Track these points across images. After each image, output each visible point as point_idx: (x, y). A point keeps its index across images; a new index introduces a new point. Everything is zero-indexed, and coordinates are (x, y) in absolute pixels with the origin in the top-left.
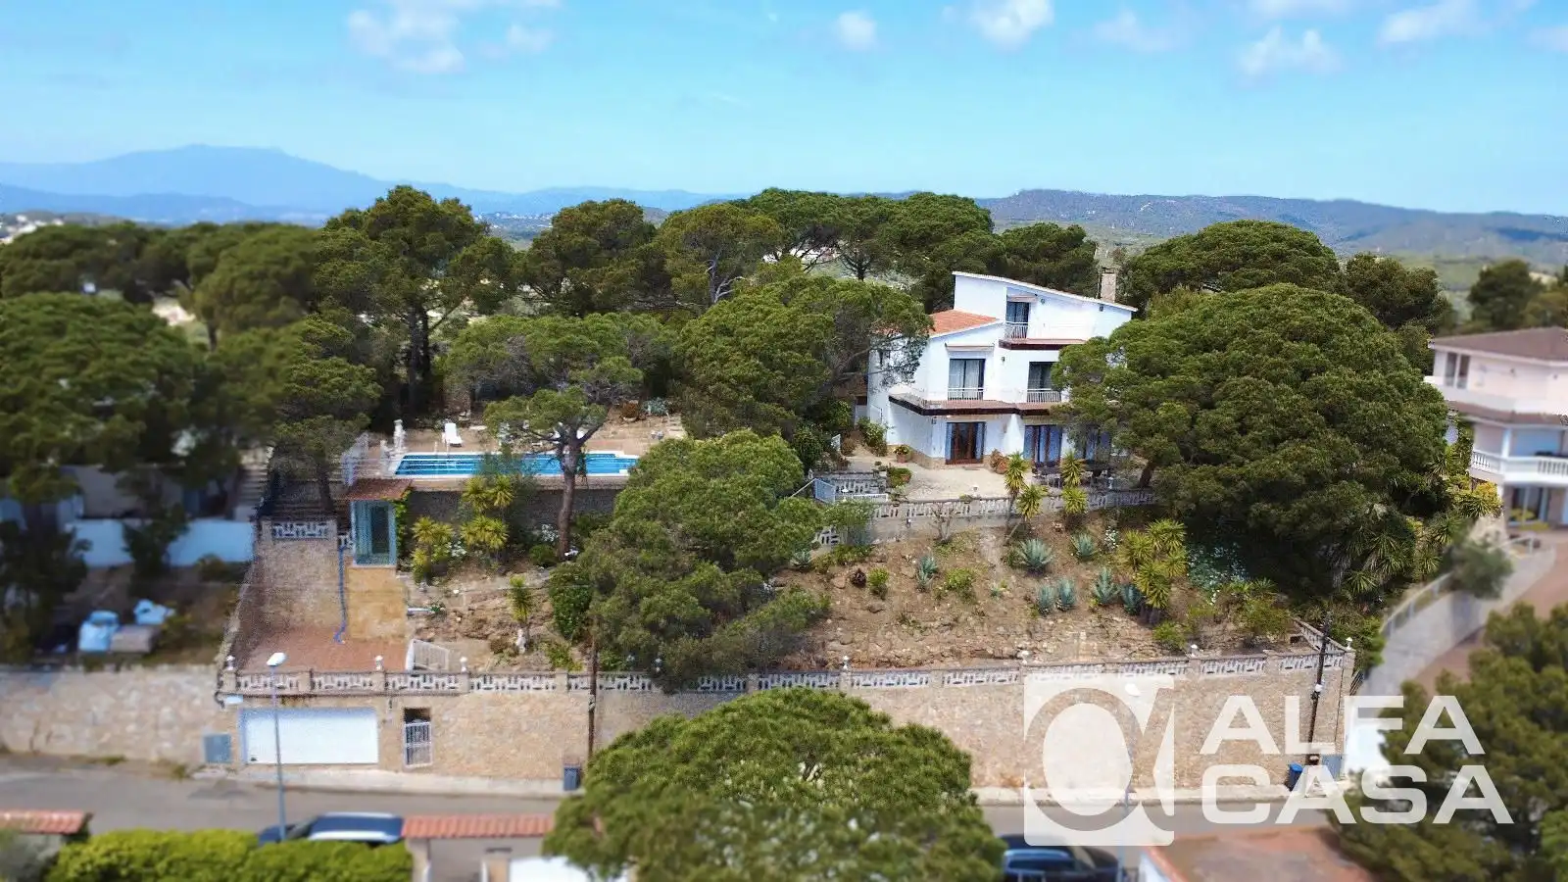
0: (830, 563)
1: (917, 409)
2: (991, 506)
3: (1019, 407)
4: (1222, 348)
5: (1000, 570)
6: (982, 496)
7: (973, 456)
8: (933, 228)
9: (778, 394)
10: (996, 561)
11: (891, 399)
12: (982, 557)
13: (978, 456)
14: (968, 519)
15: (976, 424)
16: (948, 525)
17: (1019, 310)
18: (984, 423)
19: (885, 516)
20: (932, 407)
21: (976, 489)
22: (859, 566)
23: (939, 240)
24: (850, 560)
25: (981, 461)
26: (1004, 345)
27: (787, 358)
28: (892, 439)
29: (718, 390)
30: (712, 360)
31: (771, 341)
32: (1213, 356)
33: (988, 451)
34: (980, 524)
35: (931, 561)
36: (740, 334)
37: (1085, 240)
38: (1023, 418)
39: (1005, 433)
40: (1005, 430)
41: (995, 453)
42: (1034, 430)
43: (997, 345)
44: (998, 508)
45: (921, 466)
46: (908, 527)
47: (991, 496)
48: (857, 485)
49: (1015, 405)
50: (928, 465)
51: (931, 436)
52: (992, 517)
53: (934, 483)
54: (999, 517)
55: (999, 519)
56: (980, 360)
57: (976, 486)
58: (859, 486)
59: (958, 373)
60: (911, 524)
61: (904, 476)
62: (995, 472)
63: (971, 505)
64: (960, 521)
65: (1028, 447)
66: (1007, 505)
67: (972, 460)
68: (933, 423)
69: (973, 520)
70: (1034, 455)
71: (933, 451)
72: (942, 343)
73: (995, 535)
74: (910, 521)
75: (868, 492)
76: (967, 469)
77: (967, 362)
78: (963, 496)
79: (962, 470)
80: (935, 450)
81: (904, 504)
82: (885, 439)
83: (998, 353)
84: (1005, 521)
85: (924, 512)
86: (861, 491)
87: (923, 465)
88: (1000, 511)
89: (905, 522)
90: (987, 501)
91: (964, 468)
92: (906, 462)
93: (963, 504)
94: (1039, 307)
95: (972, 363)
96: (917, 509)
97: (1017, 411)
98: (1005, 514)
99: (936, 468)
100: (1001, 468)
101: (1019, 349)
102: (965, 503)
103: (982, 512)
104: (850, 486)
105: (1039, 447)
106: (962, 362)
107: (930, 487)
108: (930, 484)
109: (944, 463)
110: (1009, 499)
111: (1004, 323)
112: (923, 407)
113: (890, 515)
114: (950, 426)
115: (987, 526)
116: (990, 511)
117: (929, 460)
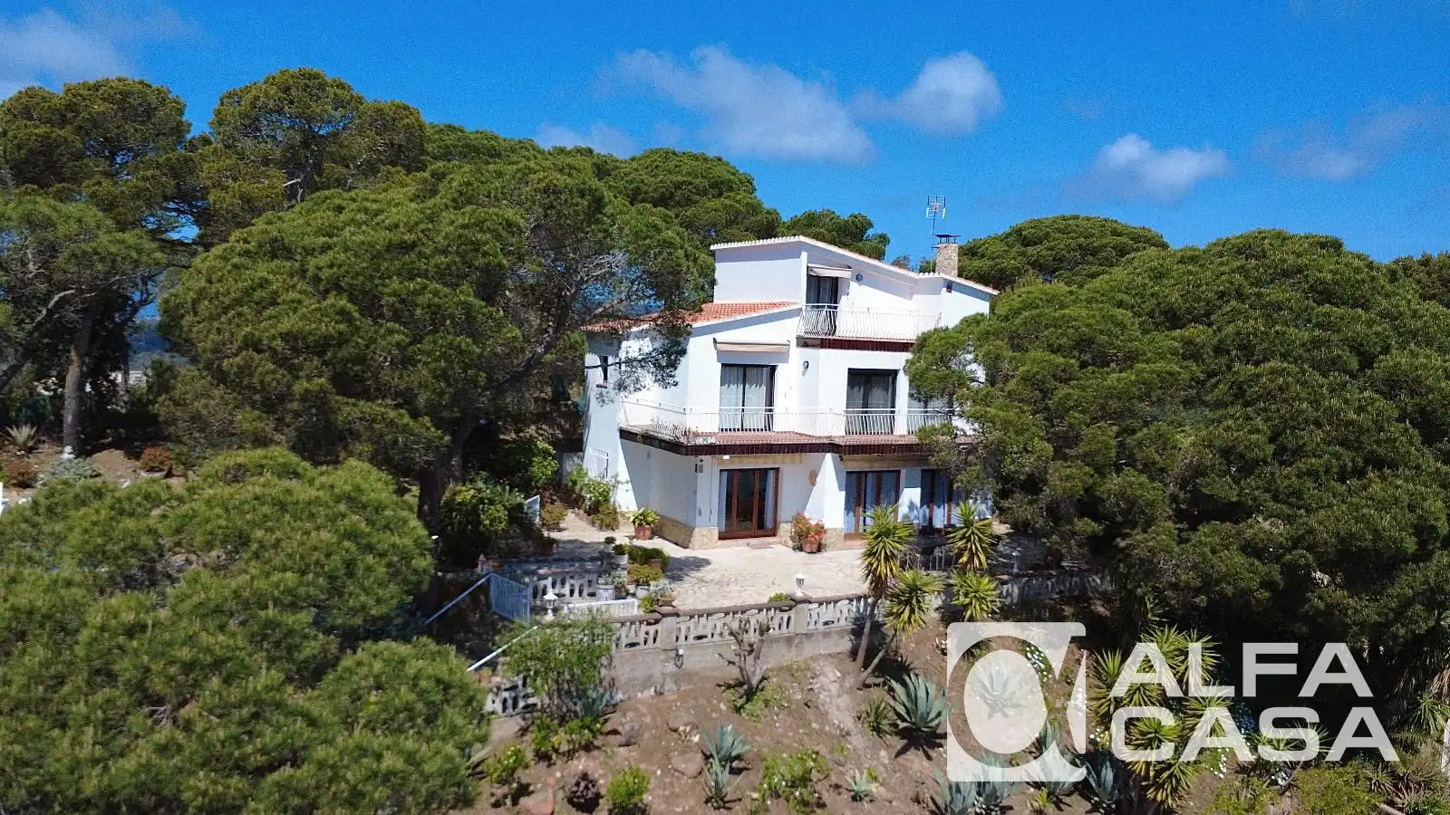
0: (520, 762)
1: (673, 446)
2: (828, 613)
3: (837, 441)
4: (1204, 318)
5: (860, 740)
6: (813, 595)
7: (761, 525)
8: (678, 186)
9: (397, 380)
10: (848, 723)
11: (625, 435)
12: (823, 716)
13: (769, 524)
14: (789, 640)
15: (764, 472)
16: (757, 657)
17: (824, 291)
18: (777, 470)
19: (633, 645)
20: (700, 441)
21: (800, 582)
22: (581, 764)
23: (689, 202)
24: (564, 748)
25: (773, 533)
26: (804, 343)
27: (416, 293)
28: (625, 500)
29: (247, 370)
30: (238, 302)
31: (377, 257)
32: (1196, 332)
33: (787, 509)
34: (809, 650)
35: (732, 736)
36: (310, 252)
37: (870, 232)
38: (842, 460)
39: (813, 484)
40: (813, 477)
41: (799, 519)
42: (859, 478)
43: (794, 342)
44: (839, 616)
45: (677, 544)
46: (679, 663)
47: (830, 594)
48: (572, 581)
49: (828, 438)
50: (690, 541)
51: (695, 492)
52: (829, 633)
53: (704, 573)
54: (841, 633)
55: (842, 637)
56: (767, 366)
57: (800, 576)
58: (577, 584)
59: (733, 387)
60: (685, 657)
61: (656, 562)
62: (801, 549)
63: (792, 613)
64: (775, 646)
65: (849, 507)
66: (865, 610)
67: (760, 532)
68: (698, 469)
69: (796, 641)
70: (858, 522)
71: (698, 517)
72: (709, 338)
73: (838, 670)
74: (681, 652)
75: (592, 595)
76: (755, 547)
77: (748, 370)
78: (779, 597)
79: (747, 548)
80: (700, 514)
81: (669, 619)
82: (612, 500)
83: (797, 354)
84: (851, 640)
85: (708, 632)
86: (581, 593)
87: (680, 542)
88: (843, 622)
89: (673, 654)
90: (821, 604)
91: (748, 545)
92: (651, 538)
93: (777, 612)
94: (854, 285)
95: (755, 371)
96: (696, 627)
97: (832, 447)
98: (851, 626)
99: (704, 546)
100: (811, 543)
101: (829, 347)
102: (782, 611)
103: (812, 626)
104: (558, 585)
105: (865, 507)
106: (741, 370)
107: (701, 580)
108: (699, 574)
109: (717, 536)
110: (859, 598)
111: (804, 308)
112: (683, 440)
113: (642, 642)
114: (725, 474)
115: (823, 652)
116: (826, 623)
117: (692, 532)
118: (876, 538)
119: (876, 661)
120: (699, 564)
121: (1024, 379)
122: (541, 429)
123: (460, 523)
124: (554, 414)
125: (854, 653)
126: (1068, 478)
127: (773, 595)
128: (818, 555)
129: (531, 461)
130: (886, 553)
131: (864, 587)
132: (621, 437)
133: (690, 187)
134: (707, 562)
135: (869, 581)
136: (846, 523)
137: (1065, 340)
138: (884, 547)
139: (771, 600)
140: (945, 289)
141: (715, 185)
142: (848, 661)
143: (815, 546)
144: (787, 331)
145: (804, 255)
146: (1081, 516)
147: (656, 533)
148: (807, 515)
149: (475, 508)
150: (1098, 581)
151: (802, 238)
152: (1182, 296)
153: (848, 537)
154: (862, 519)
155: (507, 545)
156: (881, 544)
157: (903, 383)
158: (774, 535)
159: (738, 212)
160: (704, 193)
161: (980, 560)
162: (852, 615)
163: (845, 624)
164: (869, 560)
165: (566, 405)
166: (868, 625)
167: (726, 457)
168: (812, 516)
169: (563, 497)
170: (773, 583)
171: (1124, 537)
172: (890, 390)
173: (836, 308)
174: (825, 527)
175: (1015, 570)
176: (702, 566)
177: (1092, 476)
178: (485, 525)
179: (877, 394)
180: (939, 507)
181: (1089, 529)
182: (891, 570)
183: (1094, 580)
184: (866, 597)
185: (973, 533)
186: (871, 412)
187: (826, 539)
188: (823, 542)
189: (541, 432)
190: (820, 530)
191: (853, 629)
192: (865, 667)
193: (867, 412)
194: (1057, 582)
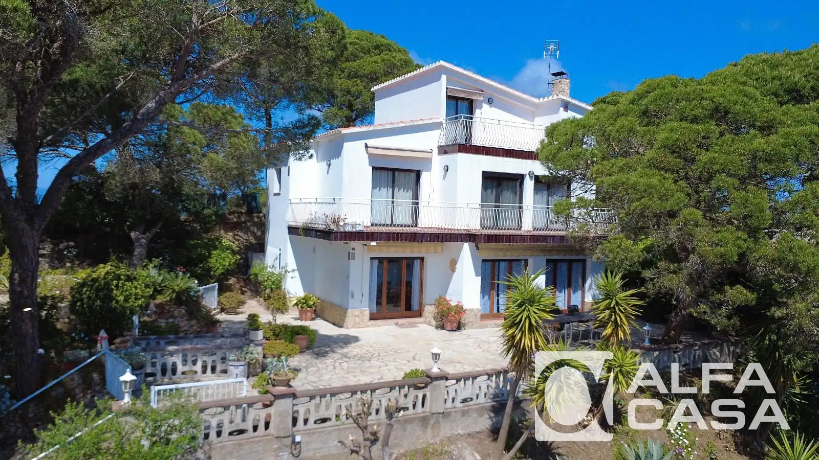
1: (326, 234)
2: (466, 390)
3: (474, 232)
6: (451, 370)
7: (408, 307)
11: (292, 230)
13: (415, 305)
14: (424, 421)
15: (410, 261)
16: (386, 444)
17: (462, 107)
18: (422, 259)
19: (238, 432)
21: (436, 357)
25: (419, 314)
26: (444, 150)
28: (294, 287)
33: (430, 293)
34: (446, 430)
38: (478, 248)
39: (453, 270)
40: (453, 264)
41: (441, 302)
42: (494, 266)
43: (436, 151)
44: (478, 391)
45: (334, 324)
46: (295, 452)
47: (468, 369)
48: (205, 358)
49: (465, 230)
50: (344, 321)
51: (348, 277)
52: (468, 411)
53: (352, 349)
54: (481, 410)
55: (481, 416)
56: (412, 171)
57: (435, 351)
58: (209, 361)
59: (384, 190)
60: (303, 445)
61: (302, 339)
62: (443, 327)
63: (427, 391)
64: (409, 427)
65: (484, 291)
66: (505, 386)
67: (408, 313)
68: (351, 256)
69: (432, 421)
70: (492, 304)
71: (351, 300)
72: (362, 143)
73: (478, 452)
74: (298, 439)
75: (225, 372)
76: (402, 326)
77: (396, 173)
78: (414, 373)
79: (395, 327)
80: (353, 297)
81: (283, 401)
82: (283, 287)
83: (438, 161)
84: (490, 418)
85: (331, 413)
86: (213, 369)
87: (336, 323)
88: (482, 399)
89: (288, 441)
90: (458, 380)
91: (396, 324)
92: (313, 319)
93: (411, 389)
94: (486, 107)
95: (403, 174)
96: (317, 410)
97: (470, 237)
98: (490, 403)
99: (356, 326)
100: (452, 322)
101: (466, 152)
102: (417, 388)
103: (449, 404)
104: (190, 362)
105: (498, 291)
106: (390, 173)
107: (345, 356)
108: (345, 350)
109: (368, 317)
110: (498, 374)
111: (444, 122)
112: (333, 227)
113: (251, 429)
114: (376, 262)
115: (461, 432)
116: (464, 401)
117: (346, 313)
118: (520, 306)
119: (519, 443)
120: (348, 340)
121: (664, 147)
122: (237, 235)
123: (89, 298)
124: (249, 224)
125: (495, 432)
126: (719, 243)
127: (408, 371)
128: (458, 333)
129: (210, 254)
130: (530, 324)
131: (504, 362)
132: (290, 233)
133: (356, 46)
134: (356, 339)
135: (510, 355)
136: (482, 304)
137: (701, 110)
138: (528, 316)
139: (407, 376)
140: (562, 109)
141: (377, 47)
142: (488, 441)
143: (455, 325)
144: (430, 141)
145: (444, 78)
146: (732, 285)
147: (318, 314)
148: (448, 298)
149: (107, 284)
150: (718, 354)
151: (442, 63)
152: (805, 76)
153: (484, 317)
154: (496, 301)
155: (167, 323)
156: (525, 314)
157: (529, 185)
158: (420, 316)
159: (394, 65)
160: (369, 52)
161: (624, 332)
162: (491, 391)
163: (484, 401)
164: (511, 332)
165: (258, 217)
166: (510, 404)
167: (373, 243)
168: (453, 298)
169: (253, 289)
170: (414, 358)
171: (780, 305)
172: (518, 193)
173: (471, 118)
174: (465, 307)
175: (647, 344)
176: (350, 343)
177: (745, 241)
178: (117, 302)
179: (507, 195)
180: (560, 292)
181: (742, 298)
182: (536, 342)
183: (714, 353)
184: (506, 372)
185: (617, 303)
186: (503, 207)
187: (465, 319)
188: (462, 321)
189: (237, 237)
190: (460, 310)
191: (493, 406)
192: (508, 448)
193: (498, 207)
194: (683, 355)
